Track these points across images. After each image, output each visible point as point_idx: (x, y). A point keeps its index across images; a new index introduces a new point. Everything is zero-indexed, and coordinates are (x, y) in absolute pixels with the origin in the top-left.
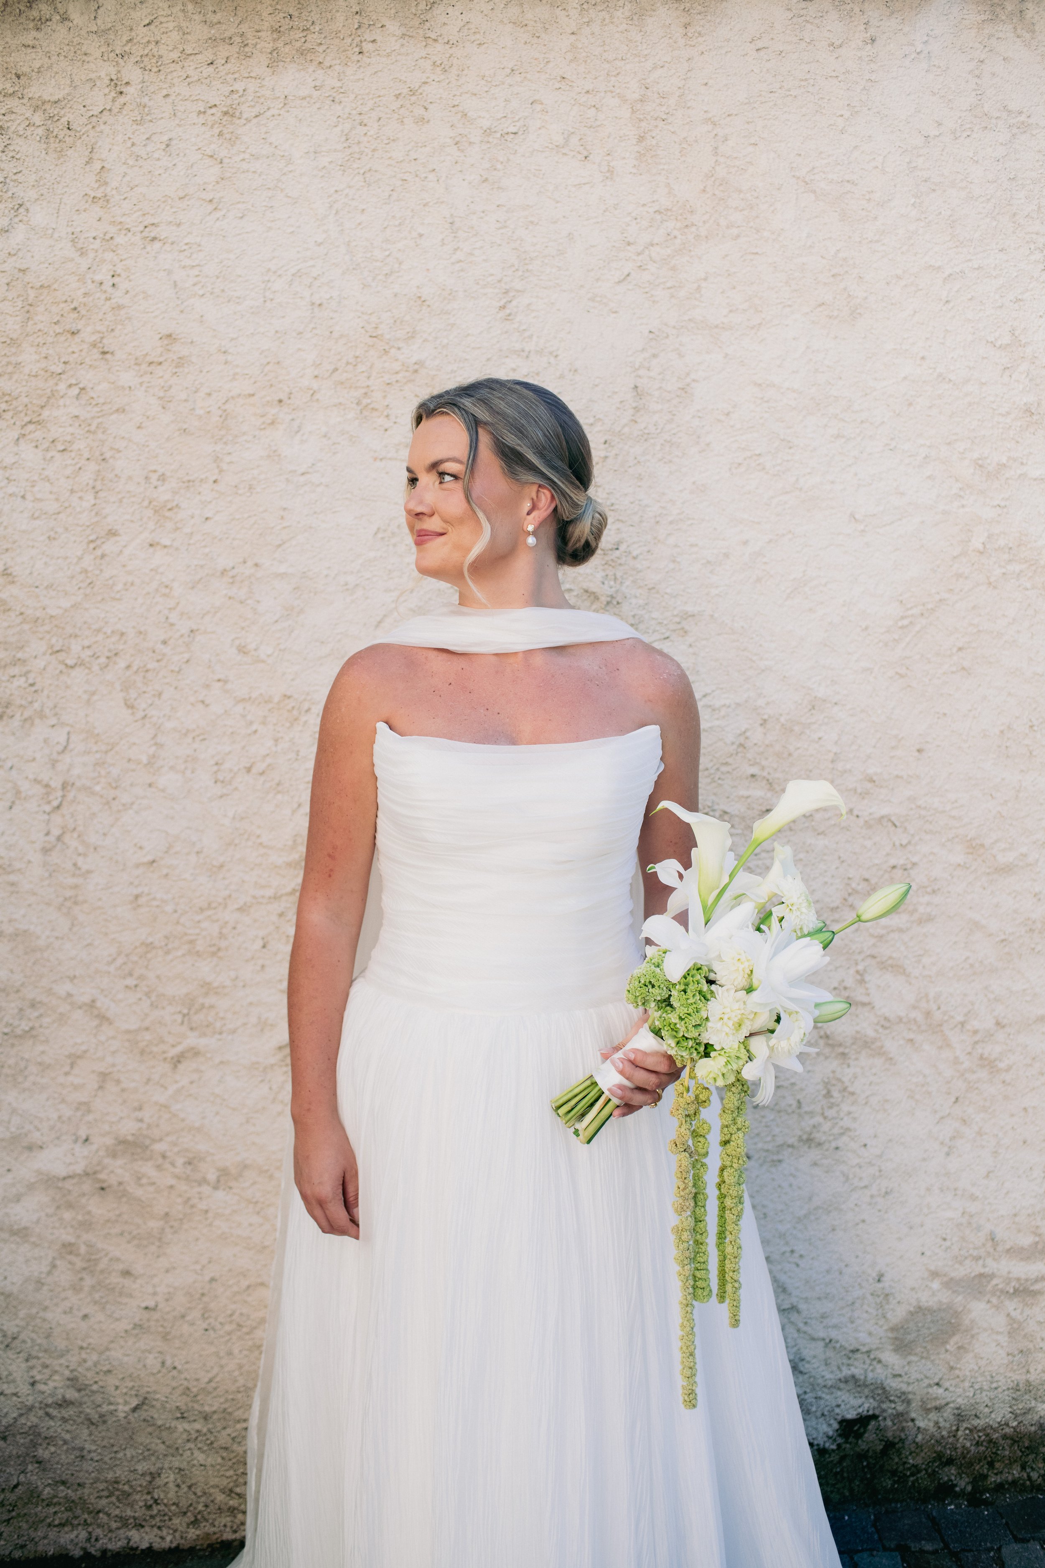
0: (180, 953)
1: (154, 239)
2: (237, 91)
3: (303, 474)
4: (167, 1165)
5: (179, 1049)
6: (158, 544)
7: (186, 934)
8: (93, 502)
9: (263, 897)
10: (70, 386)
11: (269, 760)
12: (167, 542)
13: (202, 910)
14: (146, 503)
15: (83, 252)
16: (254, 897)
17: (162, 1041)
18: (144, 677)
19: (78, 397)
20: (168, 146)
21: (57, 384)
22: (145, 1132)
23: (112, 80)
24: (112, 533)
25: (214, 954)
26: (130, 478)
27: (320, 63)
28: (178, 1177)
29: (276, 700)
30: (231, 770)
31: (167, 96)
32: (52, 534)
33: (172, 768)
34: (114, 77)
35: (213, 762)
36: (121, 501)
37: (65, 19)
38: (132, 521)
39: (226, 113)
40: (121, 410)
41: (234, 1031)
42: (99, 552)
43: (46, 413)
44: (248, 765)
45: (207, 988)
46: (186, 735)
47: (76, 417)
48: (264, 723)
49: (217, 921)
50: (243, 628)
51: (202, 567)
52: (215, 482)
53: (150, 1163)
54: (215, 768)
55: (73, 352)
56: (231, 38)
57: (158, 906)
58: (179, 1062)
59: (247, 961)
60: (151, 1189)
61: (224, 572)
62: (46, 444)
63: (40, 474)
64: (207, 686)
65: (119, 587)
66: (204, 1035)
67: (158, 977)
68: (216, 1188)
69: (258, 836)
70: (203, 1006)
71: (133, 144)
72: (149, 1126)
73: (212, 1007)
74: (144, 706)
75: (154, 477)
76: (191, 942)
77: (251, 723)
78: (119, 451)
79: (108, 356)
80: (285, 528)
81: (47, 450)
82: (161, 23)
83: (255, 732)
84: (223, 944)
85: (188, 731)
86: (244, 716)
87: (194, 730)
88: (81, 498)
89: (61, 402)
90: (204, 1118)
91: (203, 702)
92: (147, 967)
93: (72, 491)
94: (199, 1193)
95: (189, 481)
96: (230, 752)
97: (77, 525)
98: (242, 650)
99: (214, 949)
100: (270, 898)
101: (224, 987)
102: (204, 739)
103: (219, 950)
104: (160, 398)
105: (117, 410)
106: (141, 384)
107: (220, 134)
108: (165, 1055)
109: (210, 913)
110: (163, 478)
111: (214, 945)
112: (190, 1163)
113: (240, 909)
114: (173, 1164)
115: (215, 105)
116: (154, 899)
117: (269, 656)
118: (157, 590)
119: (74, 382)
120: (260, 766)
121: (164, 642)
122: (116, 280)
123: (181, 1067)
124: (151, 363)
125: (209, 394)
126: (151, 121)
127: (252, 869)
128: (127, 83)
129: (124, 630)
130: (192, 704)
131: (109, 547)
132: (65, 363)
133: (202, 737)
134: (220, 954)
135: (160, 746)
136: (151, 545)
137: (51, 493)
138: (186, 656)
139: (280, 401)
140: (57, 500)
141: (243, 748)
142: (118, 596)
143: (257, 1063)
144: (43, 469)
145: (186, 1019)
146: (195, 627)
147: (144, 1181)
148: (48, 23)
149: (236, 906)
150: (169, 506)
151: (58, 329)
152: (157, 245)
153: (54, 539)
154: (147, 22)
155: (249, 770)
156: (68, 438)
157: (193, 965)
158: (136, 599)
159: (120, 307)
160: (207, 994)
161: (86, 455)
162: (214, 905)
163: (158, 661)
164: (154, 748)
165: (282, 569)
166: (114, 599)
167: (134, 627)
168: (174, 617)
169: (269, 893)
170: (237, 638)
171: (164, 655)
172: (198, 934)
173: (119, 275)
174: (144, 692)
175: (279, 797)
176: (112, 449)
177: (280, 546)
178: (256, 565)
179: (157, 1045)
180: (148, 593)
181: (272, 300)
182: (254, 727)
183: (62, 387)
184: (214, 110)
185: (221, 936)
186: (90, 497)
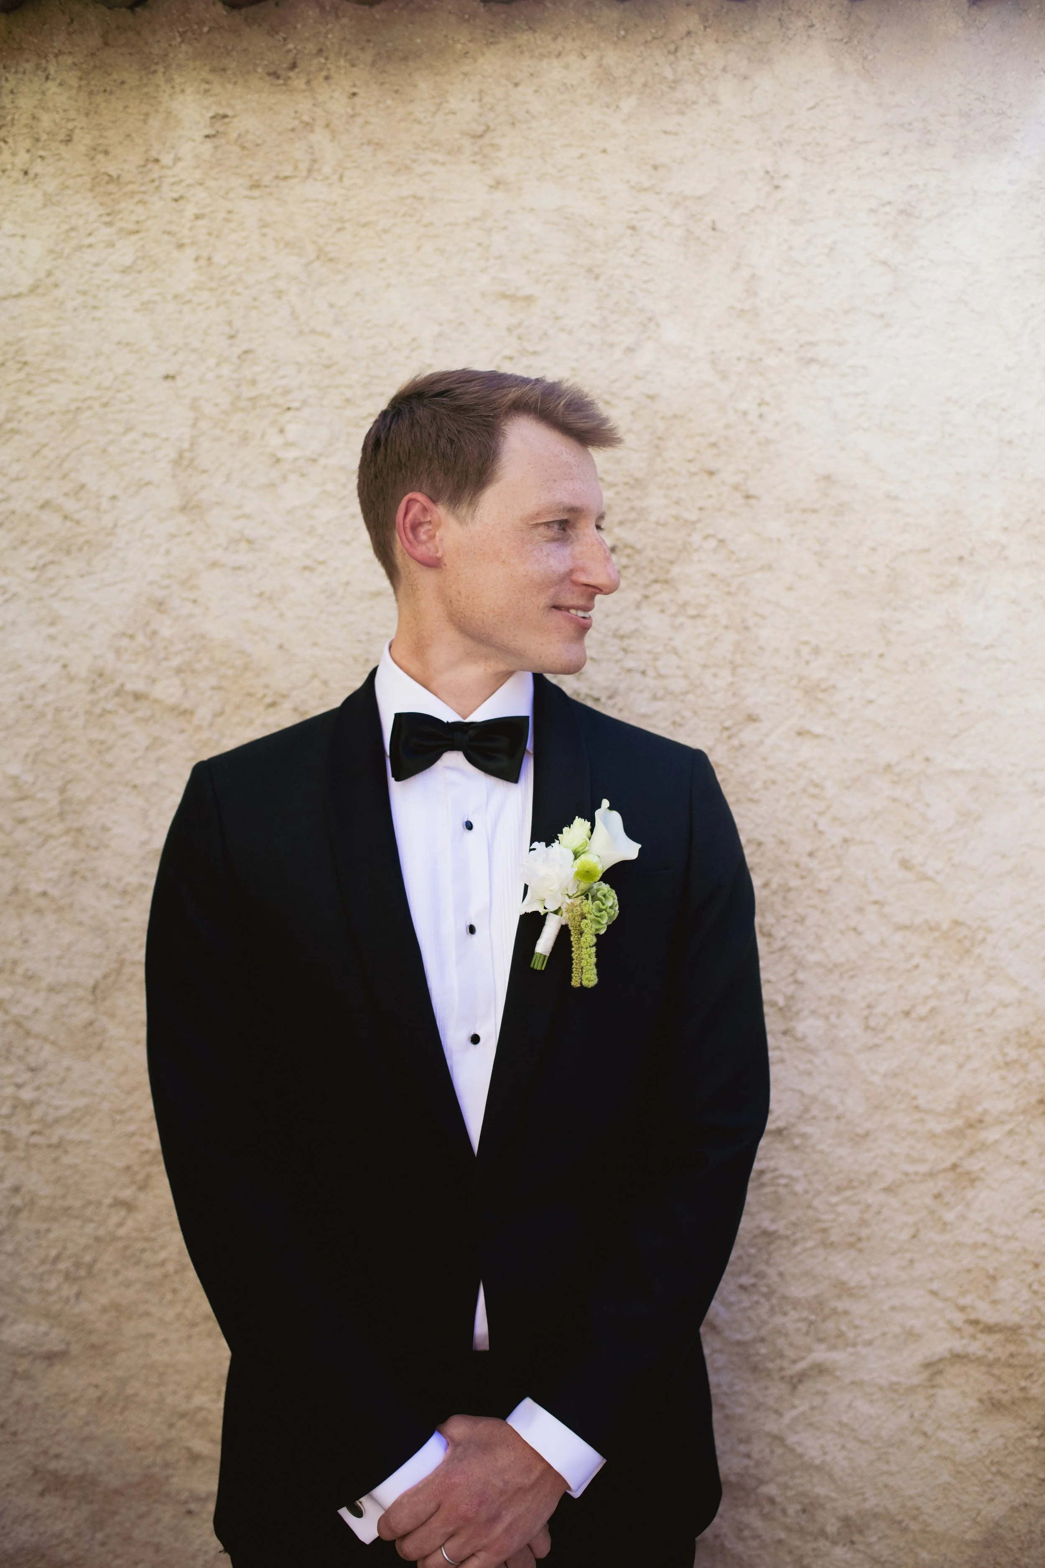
0: (809, 1244)
1: (812, 361)
2: (917, 186)
3: (986, 648)
4: (778, 1514)
5: (801, 1366)
6: (809, 732)
7: (818, 1221)
8: (730, 679)
9: (916, 1174)
10: (706, 537)
11: (933, 1003)
12: (818, 729)
13: (839, 1189)
14: (794, 682)
15: (724, 376)
16: (906, 1174)
17: (781, 1356)
18: (784, 898)
19: (715, 551)
20: (832, 249)
21: (689, 535)
22: (752, 1471)
23: (767, 172)
24: (752, 719)
25: (851, 1245)
26: (776, 651)
27: (1017, 153)
28: (788, 1529)
29: (945, 926)
30: (885, 1015)
31: (832, 191)
32: (678, 719)
33: (813, 1012)
34: (770, 169)
35: (863, 1005)
36: (764, 678)
37: (714, 101)
38: (777, 704)
39: (902, 212)
40: (768, 568)
41: (869, 1343)
42: (735, 742)
43: (676, 570)
44: (907, 1008)
45: (843, 1289)
46: (830, 971)
47: (713, 575)
48: (926, 956)
49: (858, 1203)
50: (907, 838)
51: (860, 761)
52: (881, 656)
53: (754, 1511)
54: (866, 1012)
55: (710, 496)
56: (910, 124)
57: (786, 1186)
58: (800, 1381)
59: (894, 1254)
60: (754, 1543)
61: (888, 767)
62: (674, 609)
63: (666, 645)
64: (860, 910)
65: (758, 785)
66: (833, 1348)
67: (781, 1274)
68: (835, 1543)
69: (915, 1098)
70: (834, 1311)
71: (790, 248)
72: (758, 1464)
73: (846, 1313)
74: (782, 933)
75: (806, 650)
76: (824, 1231)
77: (912, 955)
78: (763, 617)
79: (752, 501)
80: (962, 714)
81: (674, 616)
82: (828, 106)
83: (917, 967)
84: (864, 1232)
85: (836, 965)
86: (902, 947)
87: (842, 965)
88: (715, 675)
89: (695, 557)
90: (825, 1453)
91: (855, 929)
92: (767, 1262)
93: (705, 667)
94: (814, 1550)
95: (849, 655)
96: (884, 993)
97: (710, 708)
98: (905, 864)
99: (852, 1239)
100: (925, 1175)
101: (863, 1287)
102: (852, 977)
103: (860, 1239)
104: (816, 553)
105: (762, 568)
106: (792, 535)
107: (896, 236)
108: (783, 1373)
109: (848, 1193)
110: (816, 651)
111: (852, 1234)
112: (804, 1511)
113: (888, 1190)
114: (784, 1511)
115: (890, 203)
116: (781, 1176)
117: (938, 872)
118: (804, 790)
119: (711, 531)
120: (922, 1010)
121: (811, 855)
122: (764, 409)
123: (801, 1388)
124: (804, 511)
125: (874, 550)
126: (812, 221)
127: (904, 1139)
128: (786, 176)
129: (762, 839)
130: (842, 932)
131: (748, 735)
132: (701, 509)
133: (851, 973)
134: (859, 1245)
135: (799, 983)
136: (799, 734)
137: (679, 668)
138: (838, 872)
139: (961, 558)
140: (686, 677)
141: (901, 987)
142: (756, 796)
143: (898, 1383)
144: (670, 639)
145: (812, 1328)
146: (848, 835)
147: (746, 1533)
148: (695, 107)
149: (883, 1185)
150: (823, 686)
151: (693, 468)
152: (814, 368)
153: (681, 725)
154: (812, 104)
155: (907, 1014)
156: (702, 601)
157: (825, 1260)
158: (778, 801)
159: (767, 442)
160: (839, 1297)
161: (724, 621)
162: (855, 1184)
163: (802, 878)
164: (793, 987)
165: (958, 765)
166: (751, 800)
167: (774, 836)
168: (823, 823)
169: (923, 1168)
170: (900, 850)
171: (810, 871)
172: (833, 1221)
173: (768, 404)
174: (784, 917)
175: (943, 1048)
176: (756, 614)
177: (955, 736)
178: (927, 760)
179: (772, 1361)
180: (793, 794)
181: (951, 435)
182: (915, 961)
183: (696, 538)
184: (887, 209)
185: (863, 1223)
186: (726, 675)
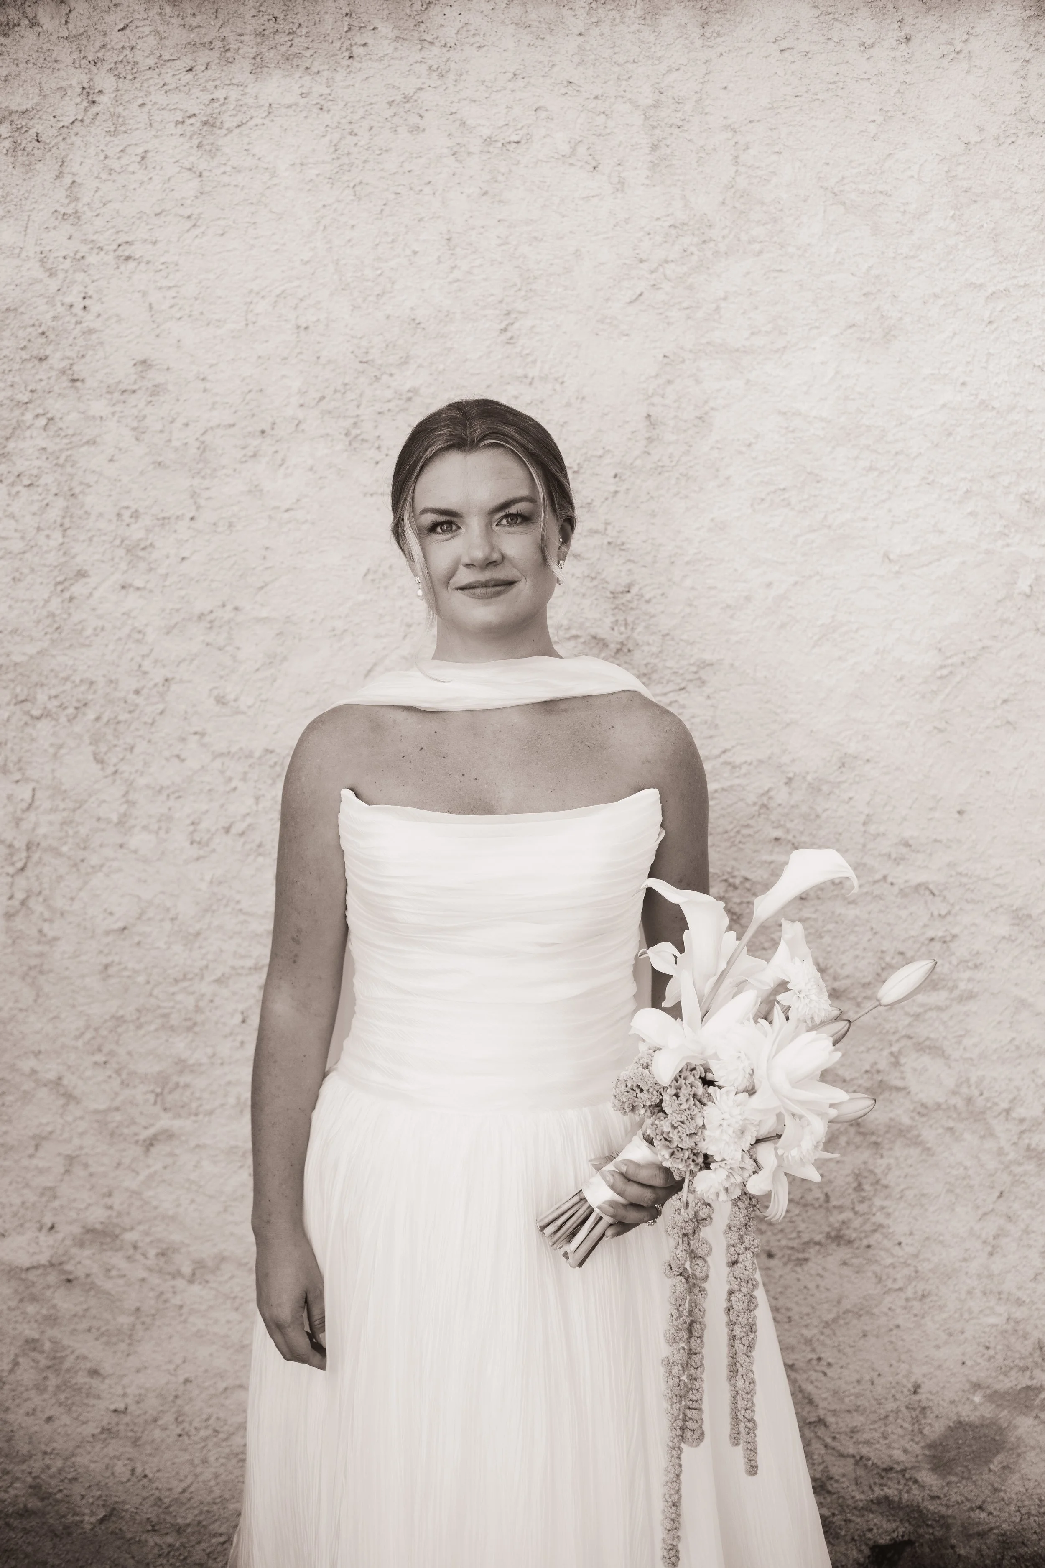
0: (152, 1027)
1: (128, 258)
2: (218, 99)
3: (287, 511)
4: (138, 1257)
5: (151, 1131)
6: (130, 586)
7: (159, 1007)
8: (61, 540)
9: (243, 967)
10: (37, 416)
11: (249, 820)
12: (138, 583)
13: (176, 981)
14: (118, 542)
15: (52, 273)
16: (233, 968)
17: (133, 1122)
18: (115, 730)
19: (45, 428)
20: (143, 158)
21: (23, 414)
22: (115, 1221)
23: (84, 88)
24: (82, 574)
25: (189, 1029)
26: (101, 515)
27: (307, 68)
28: (150, 1270)
29: (257, 754)
30: (208, 831)
31: (142, 105)
32: (17, 575)
33: (145, 828)
34: (86, 85)
35: (189, 821)
36: (91, 539)
37: (34, 23)
38: (103, 562)
39: (206, 123)
40: (92, 442)
41: (211, 1113)
42: (67, 595)
43: (11, 445)
44: (227, 825)
45: (182, 1066)
46: (160, 791)
47: (44, 449)
48: (244, 779)
49: (193, 993)
50: (221, 677)
51: (178, 610)
52: (192, 519)
53: (120, 1254)
54: (191, 828)
55: (41, 380)
56: (211, 43)
57: (129, 977)
58: (152, 1145)
59: (226, 1037)
60: (121, 1282)
61: (201, 617)
62: (12, 479)
63: (5, 511)
64: (183, 740)
65: (89, 632)
66: (178, 1116)
67: (129, 1053)
68: (191, 1281)
69: (238, 902)
70: (177, 1085)
71: (106, 157)
72: (119, 1214)
73: (187, 1086)
74: (114, 760)
75: (126, 514)
76: (166, 1016)
77: (230, 779)
78: (89, 486)
79: (78, 384)
80: (267, 569)
81: (13, 484)
82: (137, 27)
83: (235, 789)
84: (199, 1018)
85: (162, 788)
86: (222, 772)
87: (168, 787)
88: (48, 536)
89: (28, 433)
90: (178, 1206)
91: (178, 756)
92: (117, 1043)
93: (39, 529)
94: (173, 1287)
95: (164, 518)
96: (207, 811)
97: (44, 565)
98: (220, 700)
99: (189, 1024)
100: (250, 969)
101: (200, 1065)
102: (179, 797)
103: (195, 1024)
104: (134, 429)
105: (87, 443)
106: (113, 414)
107: (200, 146)
108: (136, 1138)
109: (185, 984)
110: (136, 515)
111: (190, 1019)
112: (163, 1254)
113: (218, 981)
114: (145, 1255)
115: (194, 115)
116: (125, 969)
117: (249, 707)
118: (129, 636)
119: (41, 411)
120: (240, 827)
121: (137, 692)
122: (87, 302)
123: (153, 1150)
124: (124, 391)
125: (187, 425)
126: (126, 132)
127: (231, 938)
128: (100, 92)
129: (94, 679)
130: (167, 759)
131: (78, 589)
132: (32, 391)
133: (177, 795)
134: (197, 1029)
135: (132, 804)
136: (123, 587)
137: (16, 531)
138: (161, 707)
139: (263, 432)
140: (23, 538)
141: (222, 806)
142: (87, 642)
143: (236, 1147)
144: (8, 505)
145: (159, 1099)
146: (169, 676)
147: (114, 1273)
148: (16, 29)
149: (214, 977)
150: (142, 546)
151: (25, 355)
152: (131, 265)
153: (19, 580)
154: (121, 26)
155: (227, 830)
156: (35, 472)
157: (167, 1041)
158: (107, 645)
159: (91, 331)
160: (181, 1072)
161: (54, 490)
162: (189, 976)
163: (130, 712)
164: (125, 806)
165: (264, 613)
166: (83, 645)
167: (104, 676)
168: (147, 665)
169: (250, 963)
170: (216, 688)
171: (137, 705)
172: (173, 1007)
173: (90, 297)
174: (115, 746)
175: (260, 859)
176: (81, 483)
177: (262, 588)
178: (236, 609)
179: (128, 1127)
180: (120, 639)
181: (254, 323)
182: (233, 784)
183: (29, 417)
184: (192, 120)
185: (198, 1009)
186: (57, 535)
